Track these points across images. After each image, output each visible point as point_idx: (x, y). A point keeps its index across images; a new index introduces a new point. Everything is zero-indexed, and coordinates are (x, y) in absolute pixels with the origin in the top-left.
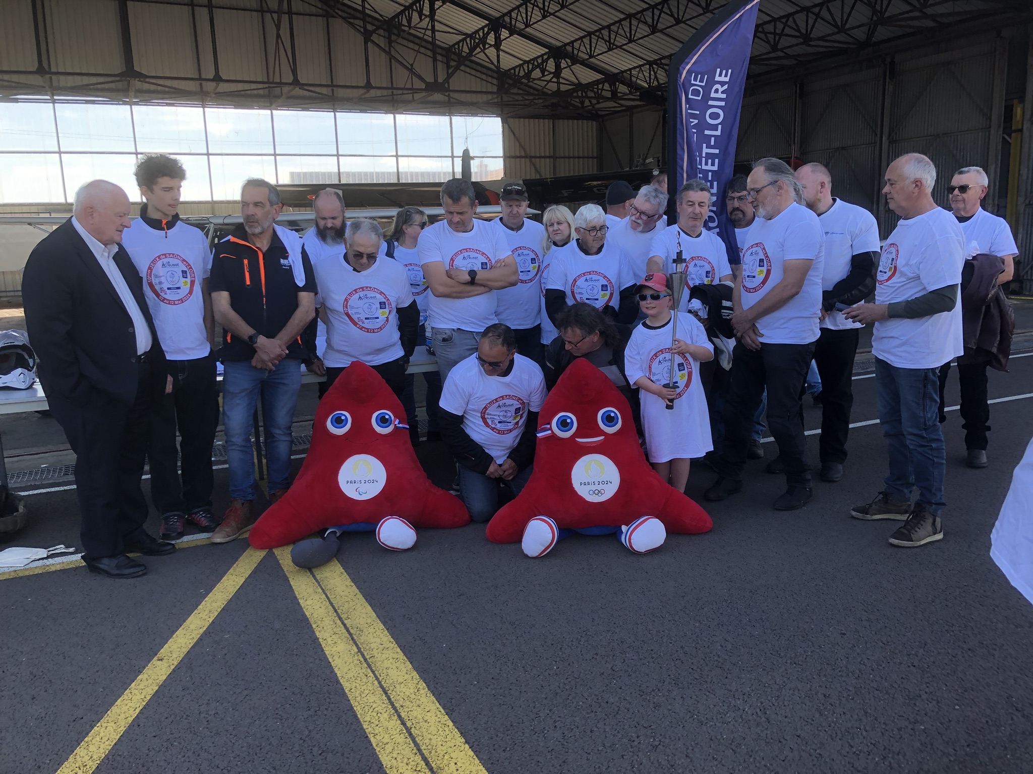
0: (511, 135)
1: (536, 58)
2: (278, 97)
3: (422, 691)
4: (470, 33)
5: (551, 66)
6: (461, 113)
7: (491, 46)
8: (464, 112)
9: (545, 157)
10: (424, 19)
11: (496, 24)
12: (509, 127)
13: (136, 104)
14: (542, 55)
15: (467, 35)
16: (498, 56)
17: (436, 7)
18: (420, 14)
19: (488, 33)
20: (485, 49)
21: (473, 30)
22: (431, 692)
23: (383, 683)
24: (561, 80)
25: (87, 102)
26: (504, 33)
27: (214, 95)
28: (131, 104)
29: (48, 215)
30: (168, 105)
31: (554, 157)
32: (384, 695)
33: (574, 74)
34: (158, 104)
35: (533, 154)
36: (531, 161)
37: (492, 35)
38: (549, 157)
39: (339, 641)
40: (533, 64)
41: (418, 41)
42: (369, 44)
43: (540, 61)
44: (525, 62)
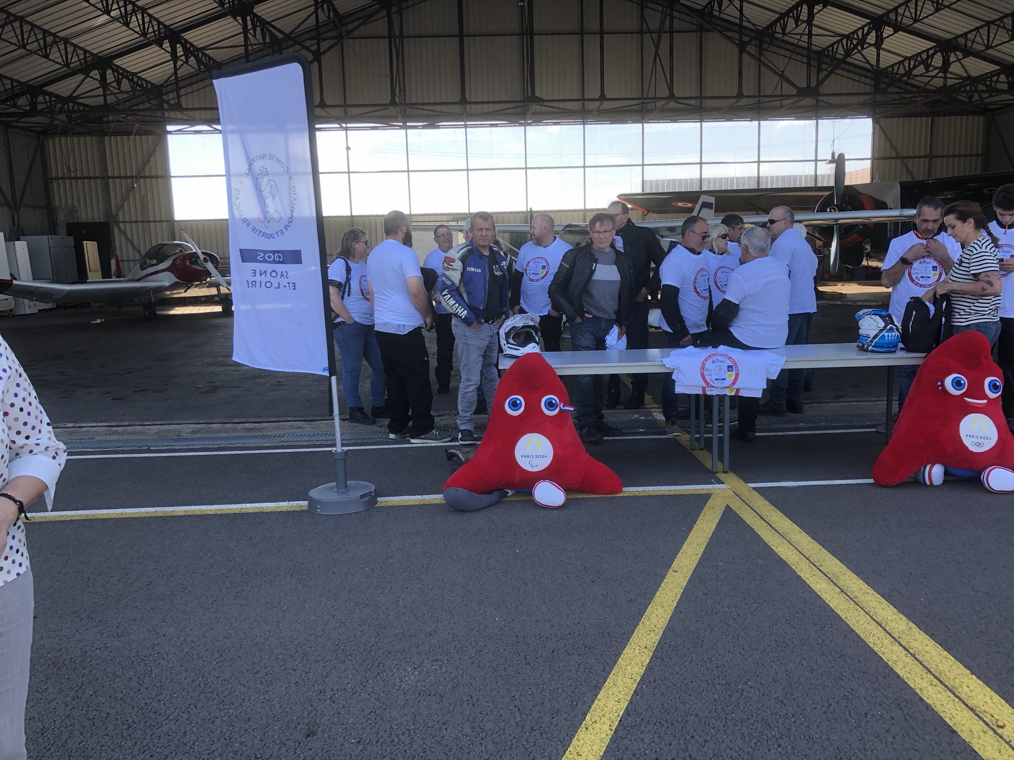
0: (882, 136)
1: (919, 54)
2: (651, 111)
3: (914, 630)
4: (847, 33)
5: (938, 60)
6: (828, 116)
7: (870, 45)
8: (833, 114)
9: (919, 157)
10: (801, 24)
11: (878, 22)
12: (881, 128)
13: (530, 124)
14: (927, 51)
15: (843, 36)
16: (878, 55)
17: (815, 11)
18: (797, 20)
19: (868, 33)
20: (863, 48)
21: (851, 31)
22: (924, 632)
23: (874, 618)
24: (949, 75)
25: (492, 125)
26: (888, 31)
27: (596, 113)
28: (525, 125)
29: (455, 223)
30: (555, 124)
31: (930, 157)
32: (879, 627)
33: (963, 67)
34: (547, 124)
35: (905, 155)
36: (902, 162)
37: (873, 34)
38: (925, 157)
39: (821, 582)
40: (916, 60)
41: (792, 48)
42: (745, 55)
43: (924, 56)
44: (906, 58)
